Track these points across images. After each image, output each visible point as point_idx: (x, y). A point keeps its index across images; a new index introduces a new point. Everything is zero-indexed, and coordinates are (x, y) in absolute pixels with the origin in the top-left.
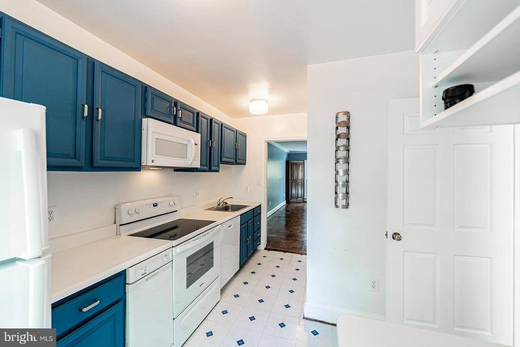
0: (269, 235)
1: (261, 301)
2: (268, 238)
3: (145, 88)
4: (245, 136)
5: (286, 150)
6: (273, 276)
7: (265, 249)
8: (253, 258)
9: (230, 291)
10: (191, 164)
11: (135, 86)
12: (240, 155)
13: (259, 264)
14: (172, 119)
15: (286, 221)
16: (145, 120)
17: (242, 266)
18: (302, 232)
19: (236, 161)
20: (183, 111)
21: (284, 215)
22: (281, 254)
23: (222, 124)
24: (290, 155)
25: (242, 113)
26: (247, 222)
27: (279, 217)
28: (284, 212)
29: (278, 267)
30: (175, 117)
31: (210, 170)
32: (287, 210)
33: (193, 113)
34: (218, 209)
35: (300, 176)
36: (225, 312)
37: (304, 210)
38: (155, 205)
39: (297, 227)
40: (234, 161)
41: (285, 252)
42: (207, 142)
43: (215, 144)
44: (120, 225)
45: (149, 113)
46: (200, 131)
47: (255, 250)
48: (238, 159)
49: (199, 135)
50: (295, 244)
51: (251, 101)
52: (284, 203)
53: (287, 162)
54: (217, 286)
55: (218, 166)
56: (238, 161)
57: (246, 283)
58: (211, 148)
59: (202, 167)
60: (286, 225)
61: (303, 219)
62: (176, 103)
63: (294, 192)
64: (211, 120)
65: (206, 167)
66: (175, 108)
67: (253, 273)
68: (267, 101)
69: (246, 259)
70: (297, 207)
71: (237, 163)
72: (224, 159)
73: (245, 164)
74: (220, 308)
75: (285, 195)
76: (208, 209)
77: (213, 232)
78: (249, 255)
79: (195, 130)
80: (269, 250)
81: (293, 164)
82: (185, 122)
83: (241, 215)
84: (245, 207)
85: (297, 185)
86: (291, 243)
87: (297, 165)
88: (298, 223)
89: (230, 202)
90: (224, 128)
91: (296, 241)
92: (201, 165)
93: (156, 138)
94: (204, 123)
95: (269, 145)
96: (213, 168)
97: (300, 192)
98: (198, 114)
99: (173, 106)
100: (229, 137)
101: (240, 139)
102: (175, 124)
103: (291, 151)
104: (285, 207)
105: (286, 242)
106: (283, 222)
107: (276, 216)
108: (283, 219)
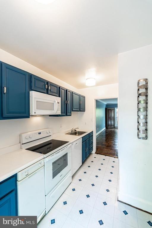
0: (97, 145)
1: (93, 185)
2: (97, 147)
3: (31, 76)
4: (84, 97)
5: (105, 103)
6: (100, 170)
7: (95, 153)
8: (89, 158)
9: (77, 177)
10: (56, 113)
11: (25, 75)
12: (82, 107)
13: (92, 162)
14: (46, 91)
15: (106, 138)
16: (31, 92)
17: (83, 162)
18: (114, 144)
19: (80, 110)
20: (52, 86)
21: (105, 135)
22: (103, 157)
23: (72, 92)
24: (107, 105)
25: (83, 86)
26: (86, 141)
27: (102, 136)
28: (105, 133)
29: (102, 164)
30: (48, 89)
31: (67, 115)
32: (106, 132)
33: (57, 87)
34: (71, 134)
35: (112, 116)
36: (74, 190)
37: (115, 132)
38: (40, 133)
39: (112, 142)
40: (79, 110)
41: (106, 155)
42: (65, 101)
43: (69, 102)
44: (22, 144)
45: (33, 89)
46: (61, 96)
47: (90, 154)
48: (81, 108)
49: (60, 98)
50: (111, 151)
51: (87, 79)
52: (105, 128)
53: (106, 109)
54: (70, 174)
55: (71, 113)
56: (81, 110)
57: (85, 173)
58: (66, 104)
59: (62, 114)
60: (106, 140)
61: (114, 137)
62: (48, 83)
63: (109, 123)
64: (66, 90)
65: (64, 114)
66: (47, 85)
67: (89, 167)
68: (94, 79)
69: (85, 159)
70: (111, 130)
71: (80, 111)
72: (73, 109)
73: (85, 111)
74: (71, 187)
75: (105, 124)
76: (67, 134)
77: (67, 148)
78: (87, 156)
79: (58, 96)
80: (97, 154)
81: (108, 110)
82: (52, 92)
83: (82, 137)
84: (85, 132)
85: (111, 119)
86: (109, 150)
87: (111, 110)
88: (112, 139)
89: (77, 130)
90: (73, 94)
91: (111, 149)
92: (61, 113)
93: (37, 101)
94: (63, 92)
95: (97, 101)
96: (68, 114)
97: (112, 123)
98: (59, 88)
99: (46, 84)
100: (76, 98)
101: (82, 99)
102: (47, 93)
103: (108, 104)
104: (105, 130)
105: (106, 150)
106: (105, 139)
107: (101, 135)
108: (105, 137)
